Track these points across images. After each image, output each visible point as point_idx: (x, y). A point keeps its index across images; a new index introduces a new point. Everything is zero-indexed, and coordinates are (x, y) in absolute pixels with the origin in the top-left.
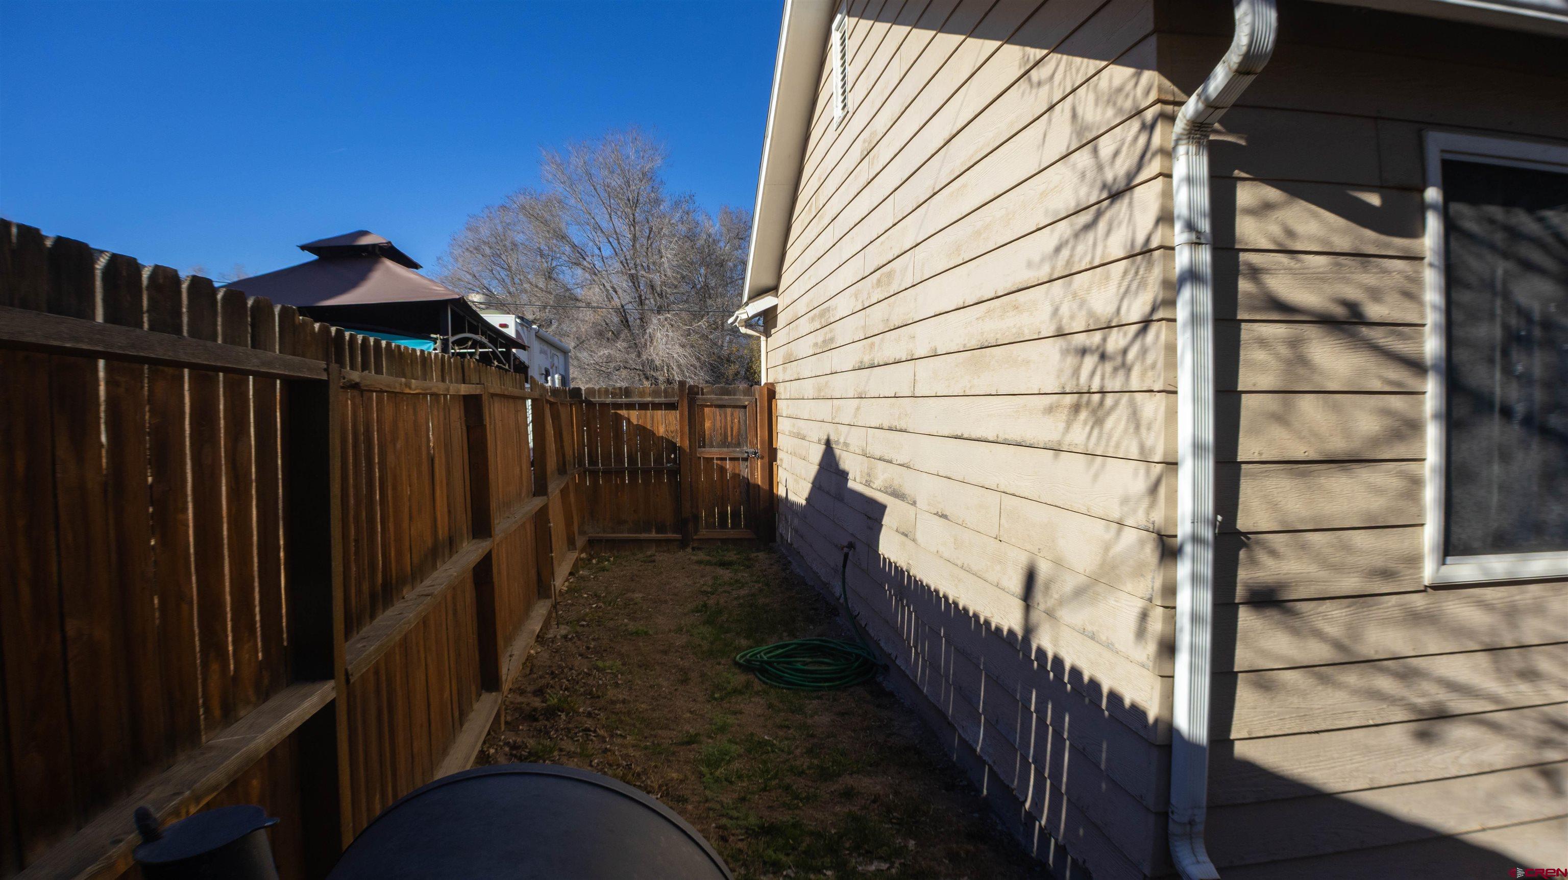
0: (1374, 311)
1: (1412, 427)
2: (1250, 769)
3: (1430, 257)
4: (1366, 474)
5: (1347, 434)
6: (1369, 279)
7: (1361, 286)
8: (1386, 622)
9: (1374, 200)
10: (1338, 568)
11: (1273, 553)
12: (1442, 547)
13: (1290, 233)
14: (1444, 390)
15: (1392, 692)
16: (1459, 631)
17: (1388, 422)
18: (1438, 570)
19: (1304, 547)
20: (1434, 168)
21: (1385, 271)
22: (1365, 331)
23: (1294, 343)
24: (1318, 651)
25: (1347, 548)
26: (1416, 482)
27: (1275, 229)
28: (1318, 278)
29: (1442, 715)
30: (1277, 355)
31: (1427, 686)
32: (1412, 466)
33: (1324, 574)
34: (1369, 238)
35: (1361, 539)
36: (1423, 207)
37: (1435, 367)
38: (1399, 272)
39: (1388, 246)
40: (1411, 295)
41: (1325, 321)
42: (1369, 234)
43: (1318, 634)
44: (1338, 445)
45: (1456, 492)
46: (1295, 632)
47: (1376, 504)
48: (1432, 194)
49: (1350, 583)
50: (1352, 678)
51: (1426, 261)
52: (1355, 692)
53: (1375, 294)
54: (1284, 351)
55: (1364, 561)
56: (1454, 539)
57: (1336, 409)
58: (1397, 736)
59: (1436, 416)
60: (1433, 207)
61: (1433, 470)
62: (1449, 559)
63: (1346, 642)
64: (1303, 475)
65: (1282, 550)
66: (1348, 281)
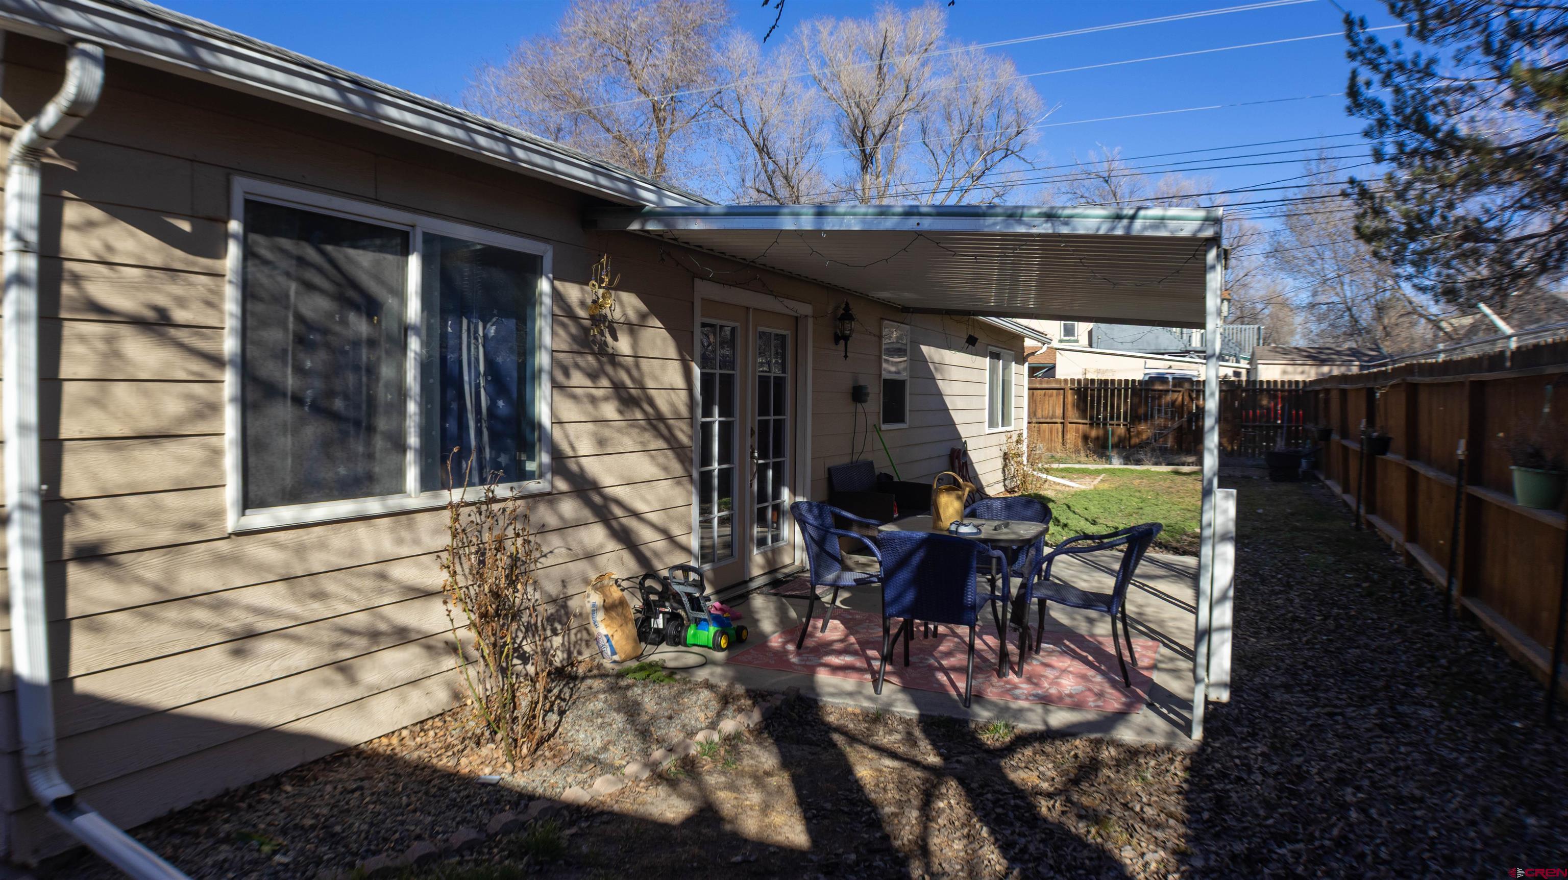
0: (180, 315)
1: (213, 409)
2: (92, 701)
3: (229, 276)
4: (173, 447)
5: (156, 414)
6: (177, 290)
7: (169, 295)
8: (197, 565)
9: (186, 226)
10: (152, 525)
11: (94, 516)
12: (241, 502)
13: (109, 248)
14: (239, 380)
15: (209, 621)
16: (260, 567)
17: (192, 405)
18: (238, 520)
19: (122, 509)
20: (238, 205)
21: (190, 284)
22: (173, 332)
23: (109, 340)
24: (140, 594)
25: (159, 507)
26: (217, 453)
27: (96, 244)
28: (134, 287)
29: (252, 635)
30: (94, 350)
31: (235, 613)
32: (214, 439)
33: (141, 530)
34: (178, 257)
35: (170, 499)
36: (227, 236)
37: (232, 362)
38: (203, 286)
39: (194, 264)
40: (212, 303)
41: (137, 322)
42: (178, 253)
43: (139, 580)
44: (148, 424)
45: (252, 460)
46: (119, 580)
47: (182, 472)
48: (234, 226)
49: (164, 536)
50: (172, 613)
51: (227, 278)
52: (176, 624)
53: (182, 302)
54: (101, 346)
55: (176, 518)
56: (252, 495)
57: (146, 394)
58: (216, 655)
59: (233, 400)
60: (235, 236)
61: (231, 443)
62: (248, 511)
63: (164, 584)
64: (119, 449)
65: (103, 512)
66: (158, 291)
